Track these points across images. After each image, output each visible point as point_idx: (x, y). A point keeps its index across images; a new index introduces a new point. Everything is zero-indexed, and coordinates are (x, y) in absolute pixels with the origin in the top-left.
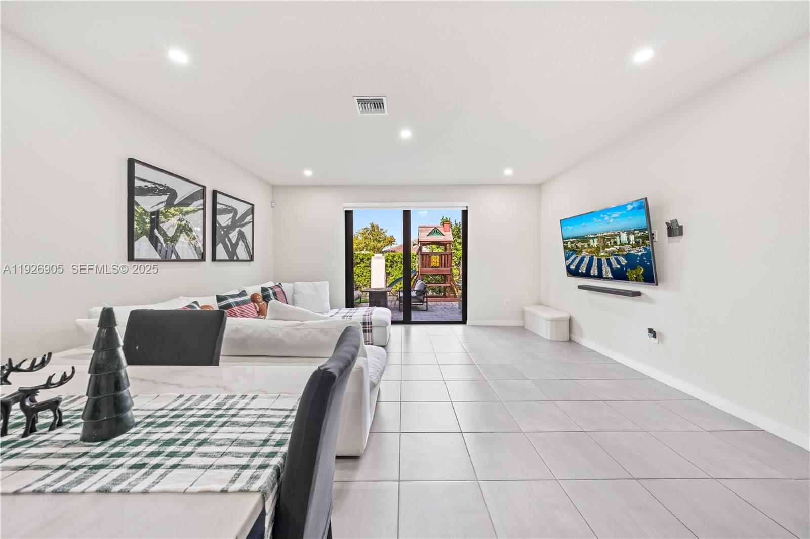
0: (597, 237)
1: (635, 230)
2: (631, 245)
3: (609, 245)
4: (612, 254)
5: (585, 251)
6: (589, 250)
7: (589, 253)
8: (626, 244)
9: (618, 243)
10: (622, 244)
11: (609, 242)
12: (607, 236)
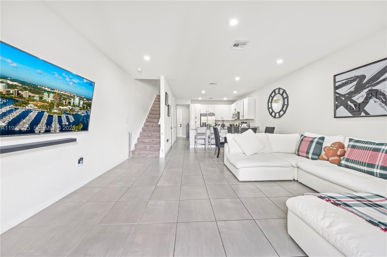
0: (54, 93)
1: (84, 98)
2: (80, 108)
3: (64, 103)
4: (64, 112)
5: (34, 104)
6: (40, 104)
7: (40, 107)
8: (77, 106)
9: (72, 104)
10: (74, 106)
11: (64, 101)
12: (64, 95)
